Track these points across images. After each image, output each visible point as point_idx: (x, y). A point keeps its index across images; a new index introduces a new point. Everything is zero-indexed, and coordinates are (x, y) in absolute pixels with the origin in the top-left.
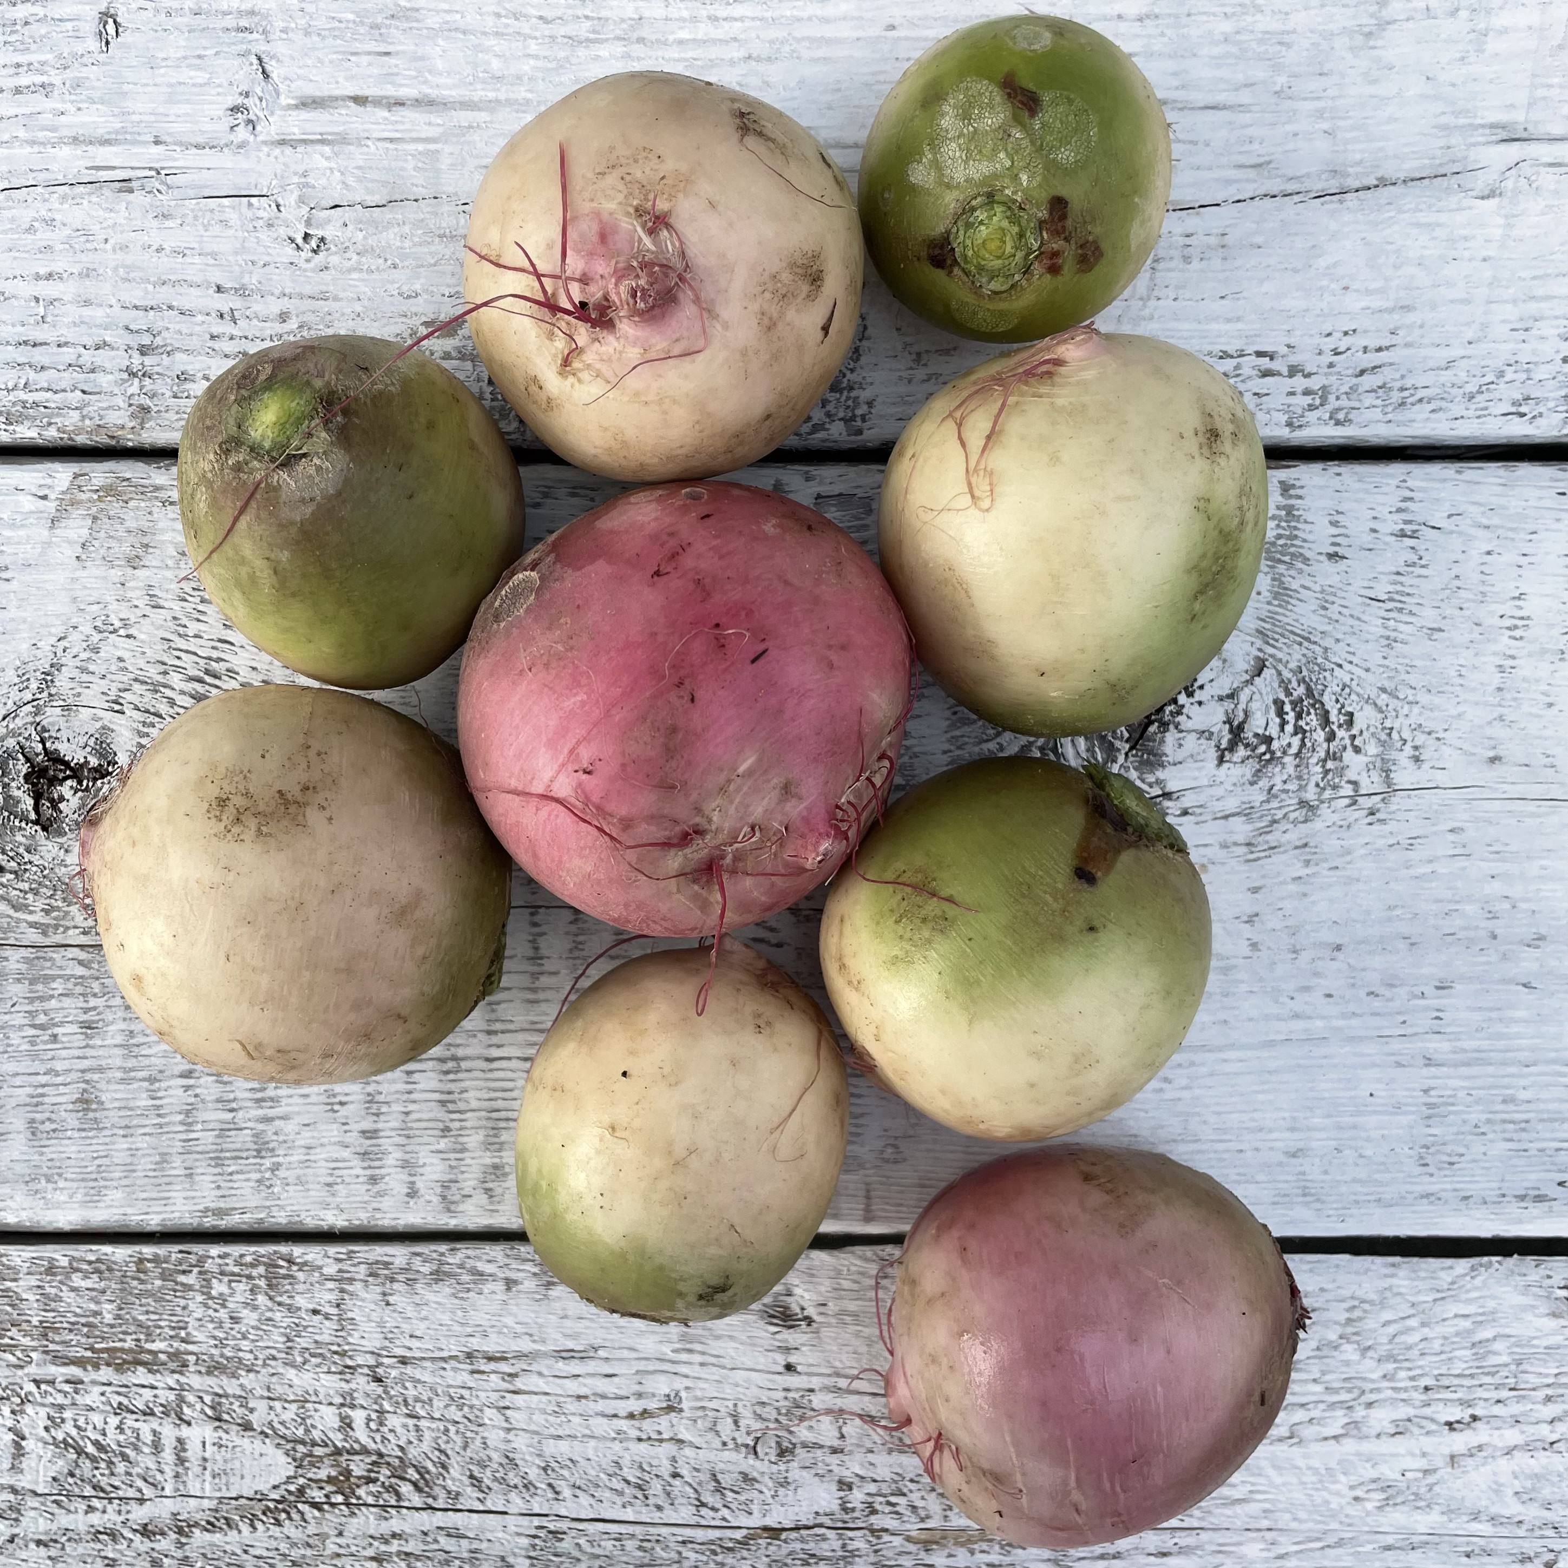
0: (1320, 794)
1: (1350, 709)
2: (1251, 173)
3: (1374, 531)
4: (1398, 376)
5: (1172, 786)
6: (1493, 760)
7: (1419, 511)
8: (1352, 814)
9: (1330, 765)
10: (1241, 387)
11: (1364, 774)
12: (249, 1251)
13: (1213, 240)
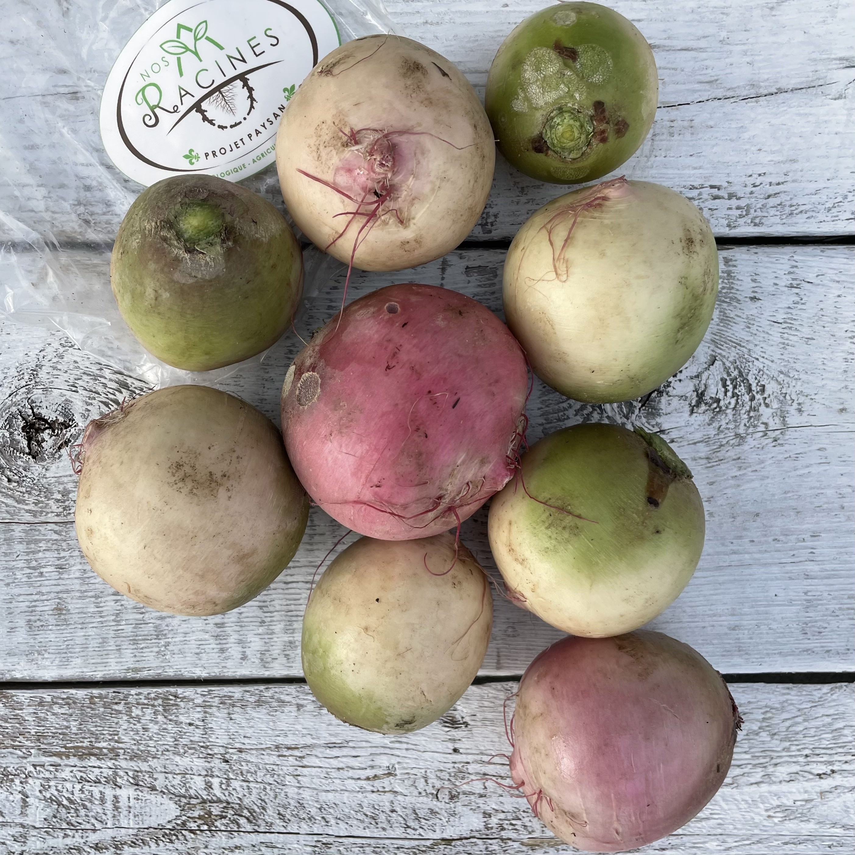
0: (747, 430)
1: (763, 383)
2: (707, 86)
3: (776, 284)
4: (788, 198)
5: (665, 426)
6: (842, 410)
7: (801, 273)
8: (765, 441)
9: (752, 414)
10: (702, 205)
11: (771, 419)
12: (153, 691)
13: (686, 124)
